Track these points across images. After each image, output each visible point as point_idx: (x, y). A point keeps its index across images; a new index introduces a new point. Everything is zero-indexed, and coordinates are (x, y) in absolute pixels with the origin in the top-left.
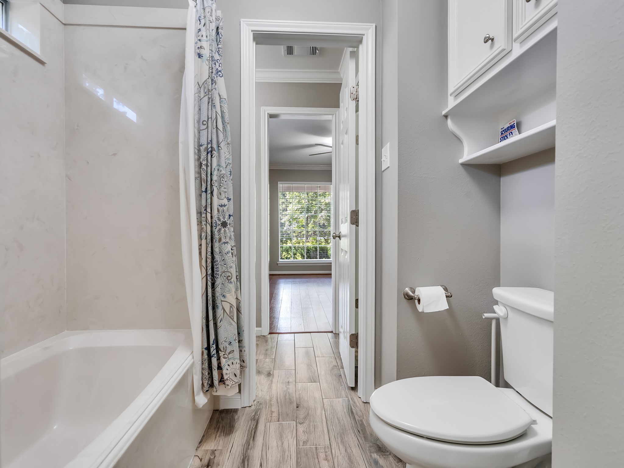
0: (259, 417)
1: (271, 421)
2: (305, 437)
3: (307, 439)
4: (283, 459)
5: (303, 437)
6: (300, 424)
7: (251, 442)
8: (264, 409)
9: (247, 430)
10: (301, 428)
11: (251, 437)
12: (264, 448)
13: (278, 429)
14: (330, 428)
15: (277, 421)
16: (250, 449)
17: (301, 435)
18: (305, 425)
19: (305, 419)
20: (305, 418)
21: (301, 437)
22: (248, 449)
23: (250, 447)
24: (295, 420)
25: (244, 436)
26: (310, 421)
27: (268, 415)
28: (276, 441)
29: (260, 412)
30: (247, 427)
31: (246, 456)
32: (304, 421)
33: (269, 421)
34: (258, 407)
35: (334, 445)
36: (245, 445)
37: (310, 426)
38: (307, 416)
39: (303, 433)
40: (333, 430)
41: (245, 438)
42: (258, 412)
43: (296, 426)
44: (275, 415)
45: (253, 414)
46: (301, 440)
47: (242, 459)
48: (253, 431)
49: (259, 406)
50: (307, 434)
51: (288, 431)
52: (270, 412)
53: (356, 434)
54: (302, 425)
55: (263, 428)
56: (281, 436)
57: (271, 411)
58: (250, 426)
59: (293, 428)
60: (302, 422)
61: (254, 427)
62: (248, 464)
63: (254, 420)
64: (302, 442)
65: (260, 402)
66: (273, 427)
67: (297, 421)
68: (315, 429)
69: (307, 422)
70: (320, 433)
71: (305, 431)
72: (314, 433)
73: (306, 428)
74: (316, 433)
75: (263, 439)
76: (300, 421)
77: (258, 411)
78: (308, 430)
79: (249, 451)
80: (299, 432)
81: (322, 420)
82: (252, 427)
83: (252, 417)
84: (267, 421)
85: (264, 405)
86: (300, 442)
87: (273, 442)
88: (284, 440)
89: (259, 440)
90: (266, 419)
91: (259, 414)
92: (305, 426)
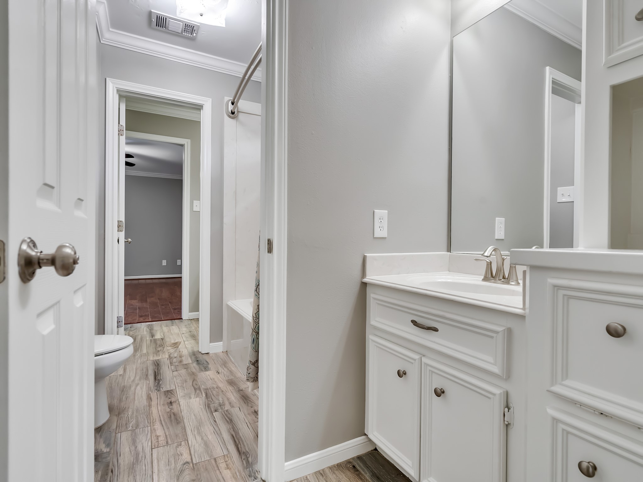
0: (241, 458)
1: (224, 457)
2: (180, 450)
3: (177, 448)
4: (198, 429)
5: (183, 450)
6: (187, 463)
7: (233, 433)
8: (241, 468)
9: (244, 441)
10: (186, 457)
11: (236, 437)
12: (219, 432)
13: (212, 450)
14: (150, 466)
15: (216, 458)
16: (231, 428)
17: (184, 450)
18: (182, 463)
19: (182, 469)
20: (182, 471)
21: (184, 449)
22: (233, 428)
23: (232, 430)
24: (194, 465)
25: (243, 436)
26: (175, 469)
27: (231, 463)
28: (210, 439)
29: (243, 464)
30: (247, 444)
31: (231, 423)
32: (183, 467)
33: (226, 456)
34: (250, 469)
35: (148, 450)
36: (237, 430)
37: (174, 463)
38: (179, 475)
39: (183, 453)
40: (145, 465)
41: (241, 434)
42: (246, 463)
43: (192, 459)
44: (222, 466)
45: (250, 459)
46: (183, 446)
47: (233, 421)
48: (237, 442)
49: (250, 471)
50: (178, 454)
51: (200, 450)
52: (231, 467)
53: (118, 466)
54: (185, 461)
55: (229, 448)
56: (206, 444)
57: (231, 469)
58: (244, 446)
59: (195, 455)
60: (185, 466)
61: (239, 446)
62: (226, 419)
63: (244, 453)
64: (182, 445)
65: (253, 478)
66: (218, 451)
67: (191, 465)
68: (169, 461)
69: (179, 466)
70: (162, 458)
71: (180, 456)
72: (170, 456)
73: (180, 460)
74: (168, 456)
75: (223, 438)
76: (188, 466)
77: (247, 465)
78: (177, 458)
79: (231, 427)
80: (187, 453)
81: (158, 475)
82: (241, 445)
83: (248, 455)
84: (228, 455)
85: (245, 475)
86: (184, 444)
87: (212, 438)
88: (201, 442)
89: (226, 436)
90: (231, 457)
91: (242, 461)
92: (180, 461)
